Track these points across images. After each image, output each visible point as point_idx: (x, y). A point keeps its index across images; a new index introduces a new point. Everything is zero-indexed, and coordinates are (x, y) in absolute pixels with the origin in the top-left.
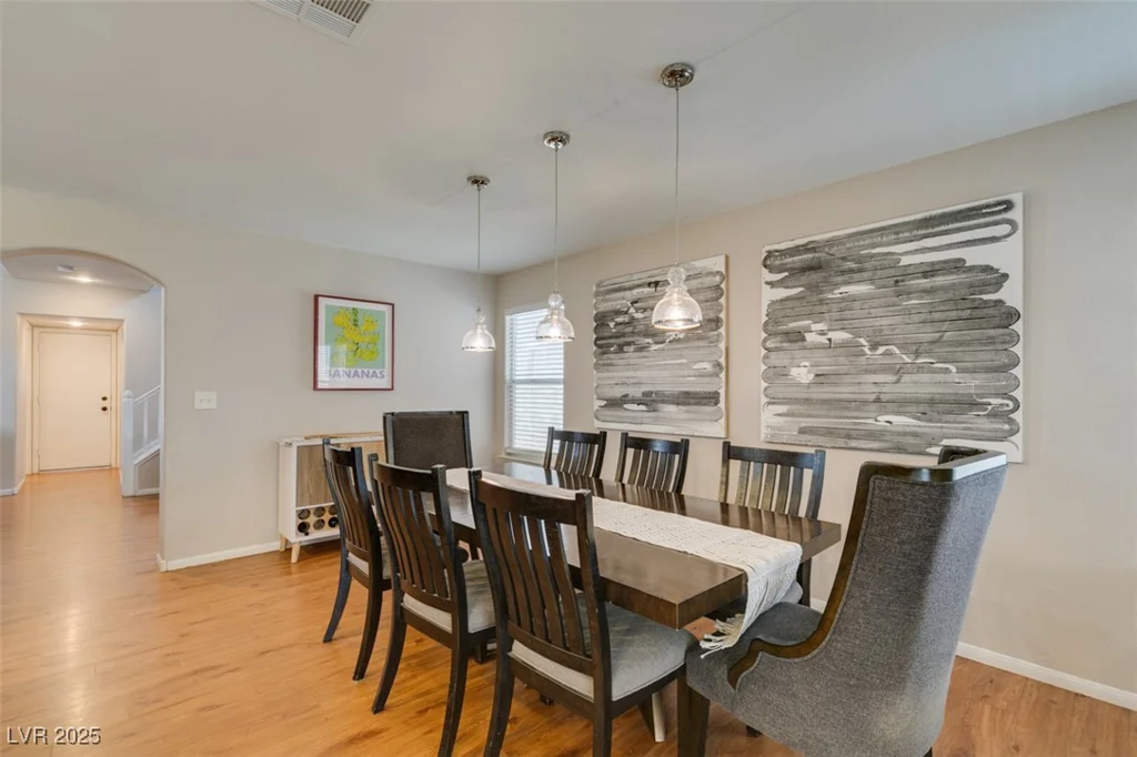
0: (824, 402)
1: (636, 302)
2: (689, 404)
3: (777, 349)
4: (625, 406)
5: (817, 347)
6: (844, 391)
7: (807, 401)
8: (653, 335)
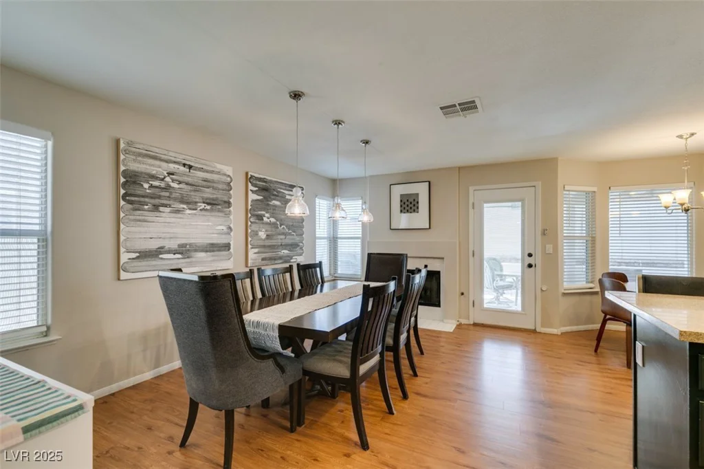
0: (269, 246)
1: (173, 174)
2: (213, 251)
3: (254, 223)
4: (161, 256)
5: (267, 224)
6: (274, 242)
7: (264, 246)
8: (187, 203)
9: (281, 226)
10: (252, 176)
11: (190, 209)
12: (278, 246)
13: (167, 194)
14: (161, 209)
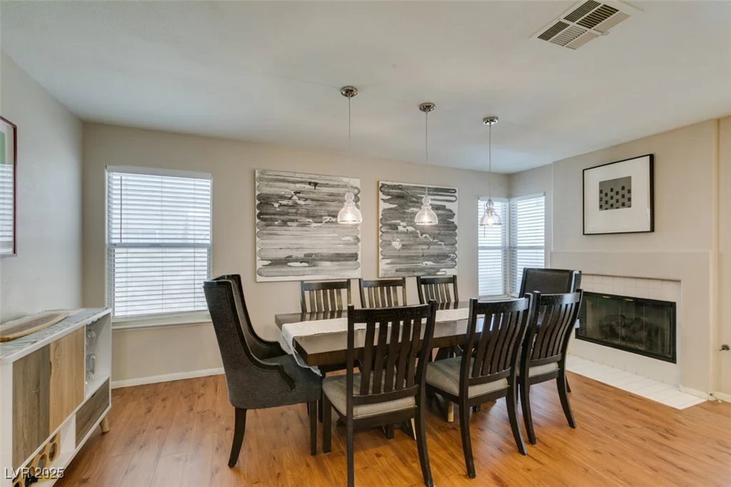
0: (407, 257)
1: (299, 193)
2: (339, 261)
3: (386, 232)
4: (289, 264)
5: (402, 233)
6: (412, 253)
7: (399, 257)
8: (313, 217)
9: (421, 235)
10: (383, 185)
11: (315, 222)
12: (418, 257)
13: (294, 211)
14: (289, 223)
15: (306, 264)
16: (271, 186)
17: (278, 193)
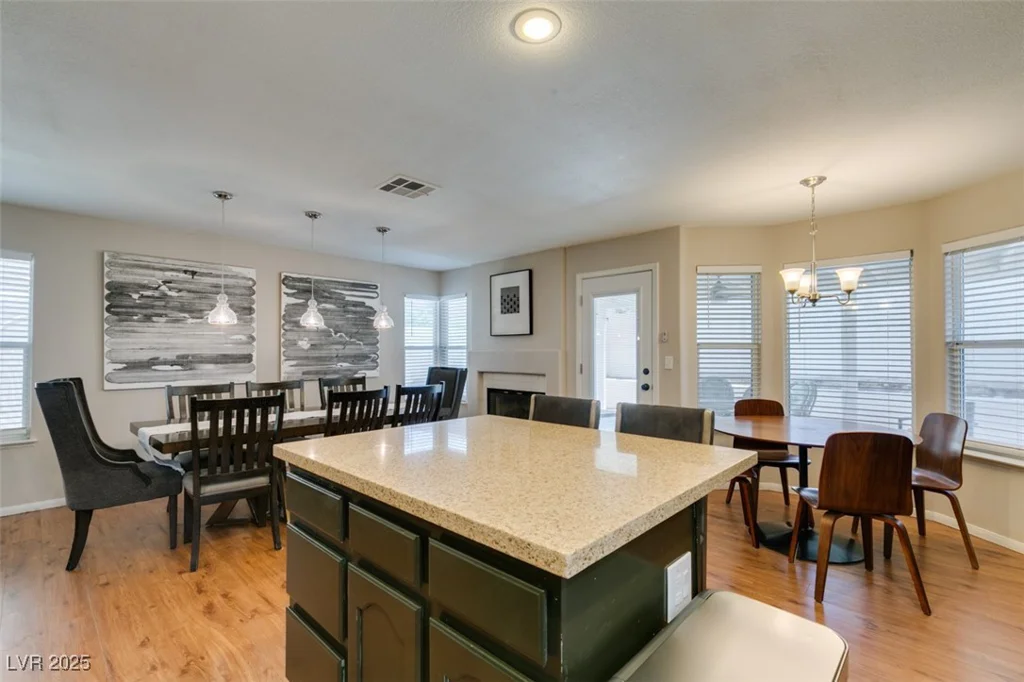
0: (314, 358)
1: (170, 282)
2: (226, 363)
3: (290, 330)
4: (154, 367)
5: (312, 331)
6: (323, 353)
7: (307, 358)
8: (190, 312)
9: (336, 334)
10: (286, 277)
11: (193, 318)
12: (332, 357)
13: (163, 303)
14: (155, 319)
15: (179, 368)
16: (127, 273)
17: (137, 281)
